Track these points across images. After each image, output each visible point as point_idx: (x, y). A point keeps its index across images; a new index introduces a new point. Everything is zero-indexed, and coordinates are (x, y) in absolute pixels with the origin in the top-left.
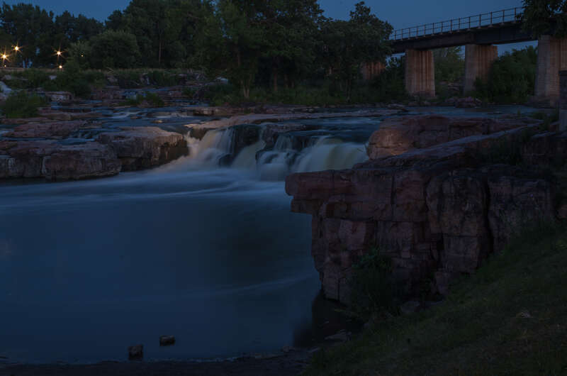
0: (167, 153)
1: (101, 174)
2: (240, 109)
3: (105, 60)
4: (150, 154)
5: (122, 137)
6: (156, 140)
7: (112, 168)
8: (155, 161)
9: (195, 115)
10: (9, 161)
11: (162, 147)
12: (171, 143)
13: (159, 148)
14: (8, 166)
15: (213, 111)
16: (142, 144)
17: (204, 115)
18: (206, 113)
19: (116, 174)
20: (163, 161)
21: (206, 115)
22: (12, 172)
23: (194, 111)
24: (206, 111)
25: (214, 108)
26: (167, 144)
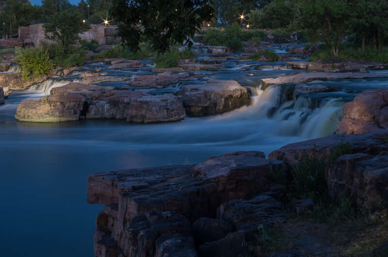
0: (230, 103)
1: (166, 120)
2: (328, 65)
3: (273, 22)
4: (215, 105)
5: (197, 90)
6: (221, 93)
7: (175, 115)
8: (220, 109)
9: (293, 68)
10: (105, 107)
11: (226, 99)
12: (234, 96)
13: (223, 100)
14: (104, 110)
15: (307, 66)
16: (211, 95)
17: (300, 68)
18: (302, 67)
19: (179, 121)
20: (226, 109)
21: (302, 69)
22: (107, 114)
23: (292, 65)
24: (302, 65)
25: (309, 63)
26: (231, 96)
